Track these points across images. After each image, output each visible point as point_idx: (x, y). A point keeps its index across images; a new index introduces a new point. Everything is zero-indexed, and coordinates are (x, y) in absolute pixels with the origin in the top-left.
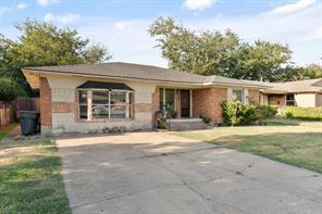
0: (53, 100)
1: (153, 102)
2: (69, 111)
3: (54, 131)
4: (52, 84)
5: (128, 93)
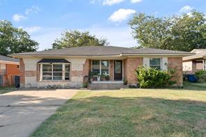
0: (26, 70)
1: (84, 70)
3: (26, 86)
4: (25, 61)
5: (64, 64)
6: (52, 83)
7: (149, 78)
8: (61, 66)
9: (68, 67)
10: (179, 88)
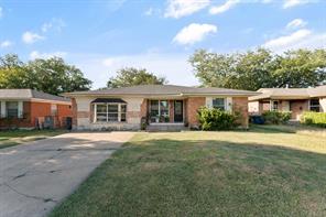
0: (79, 110)
1: (141, 110)
3: (79, 128)
5: (120, 105)
6: (106, 125)
7: (212, 120)
8: (117, 106)
9: (124, 107)
10: (244, 130)
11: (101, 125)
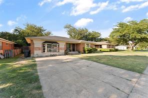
1: (65, 47)
2: (40, 50)
3: (35, 56)
11: (49, 54)
